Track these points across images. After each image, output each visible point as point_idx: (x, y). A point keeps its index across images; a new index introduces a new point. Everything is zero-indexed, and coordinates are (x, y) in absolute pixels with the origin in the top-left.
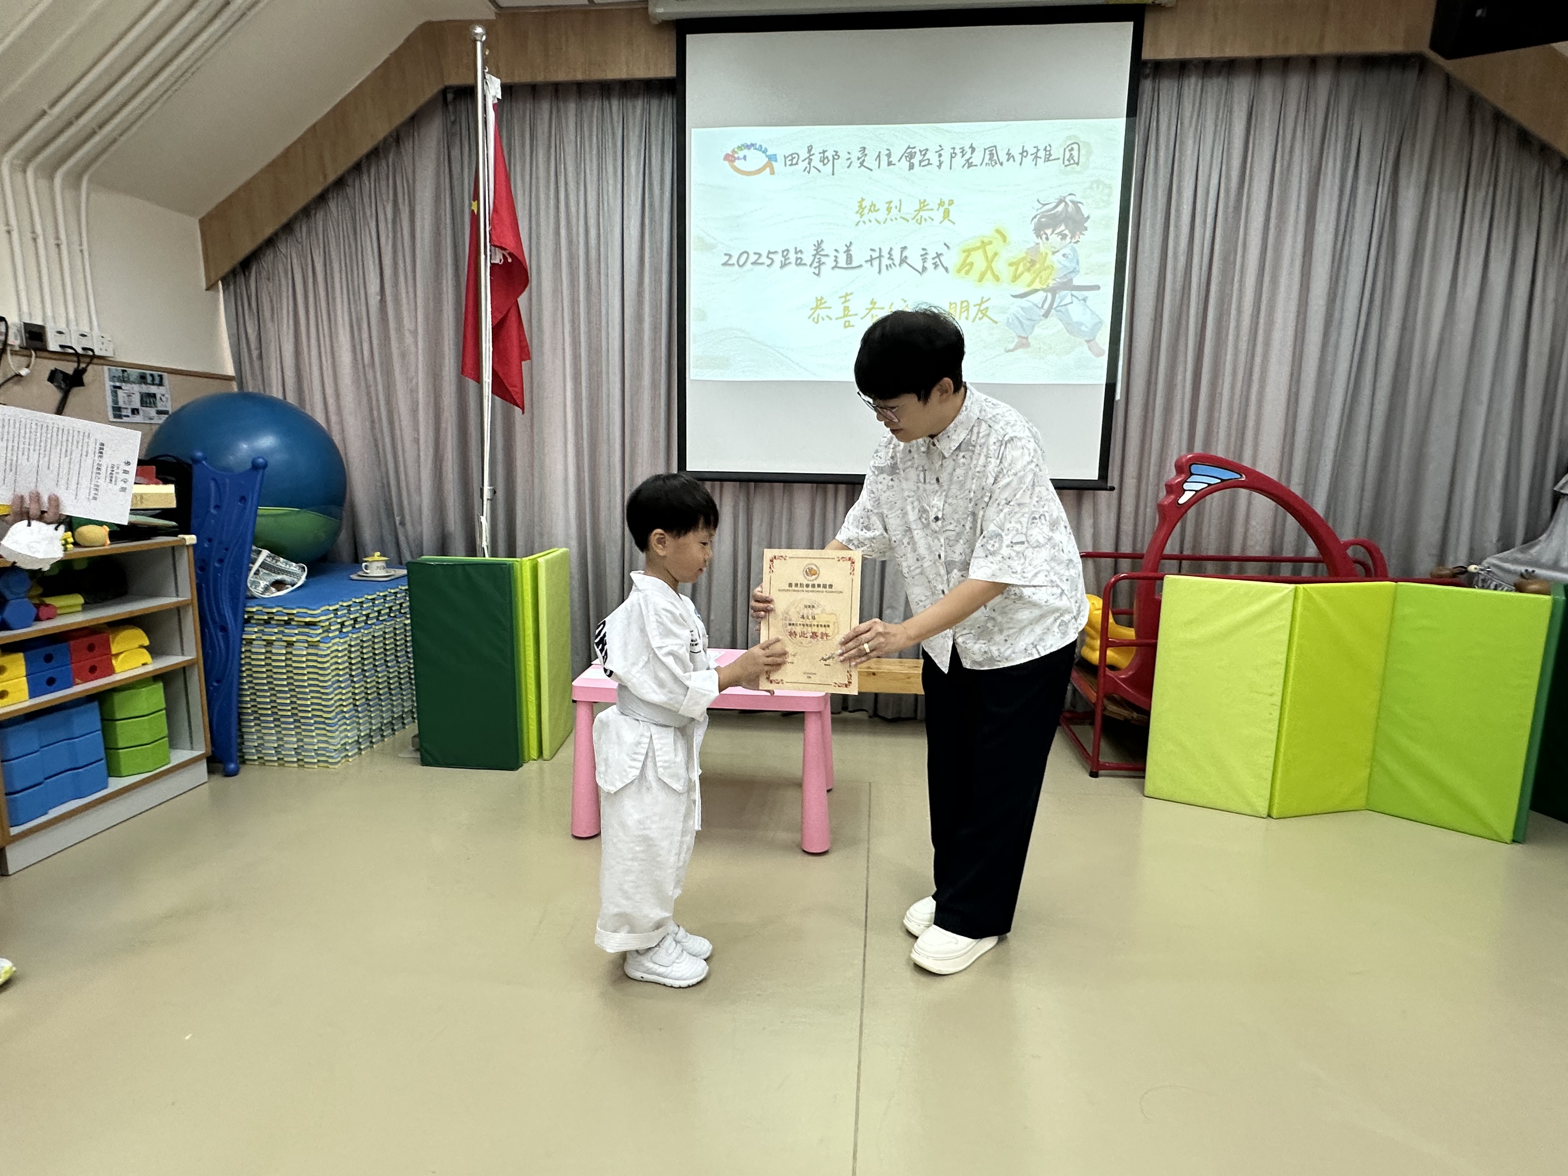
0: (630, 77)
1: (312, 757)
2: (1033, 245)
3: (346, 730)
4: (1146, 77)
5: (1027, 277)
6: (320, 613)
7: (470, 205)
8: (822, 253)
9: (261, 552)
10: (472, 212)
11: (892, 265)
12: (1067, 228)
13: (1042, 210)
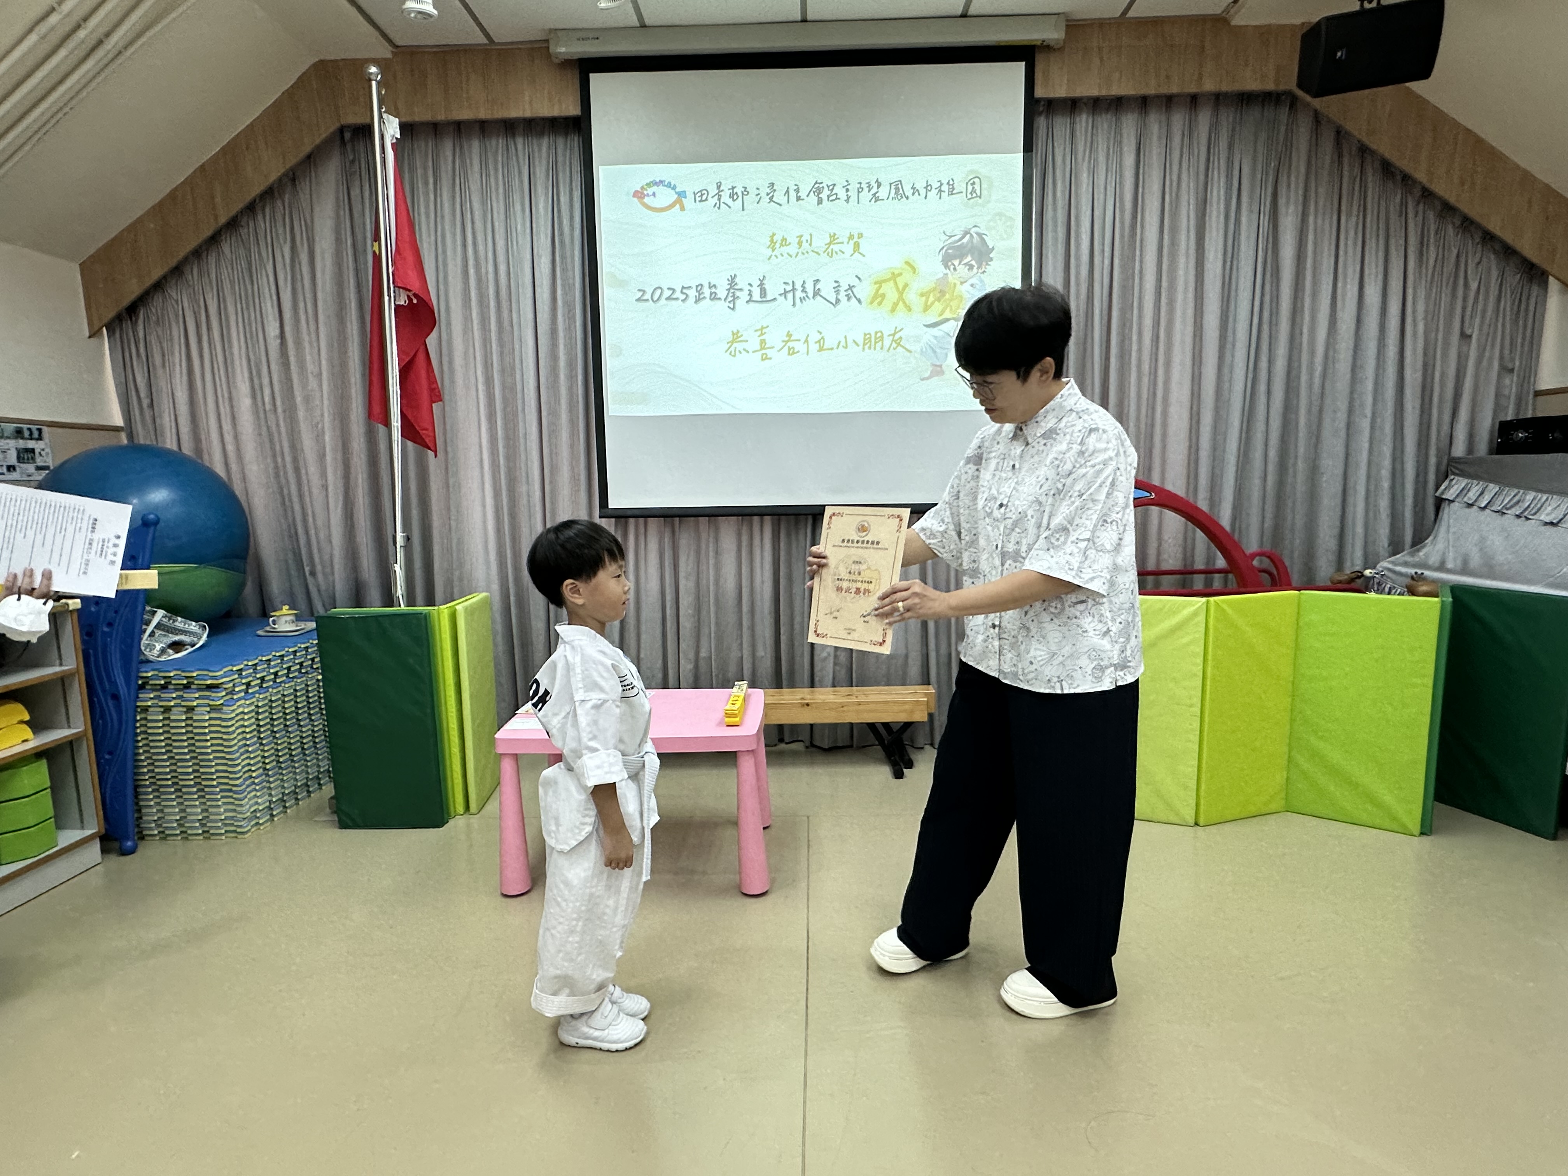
0: (535, 115)
2: (941, 275)
4: (1040, 114)
6: (223, 675)
7: (373, 246)
8: (736, 287)
9: (156, 612)
10: (374, 252)
11: (806, 298)
12: (973, 259)
13: (949, 242)
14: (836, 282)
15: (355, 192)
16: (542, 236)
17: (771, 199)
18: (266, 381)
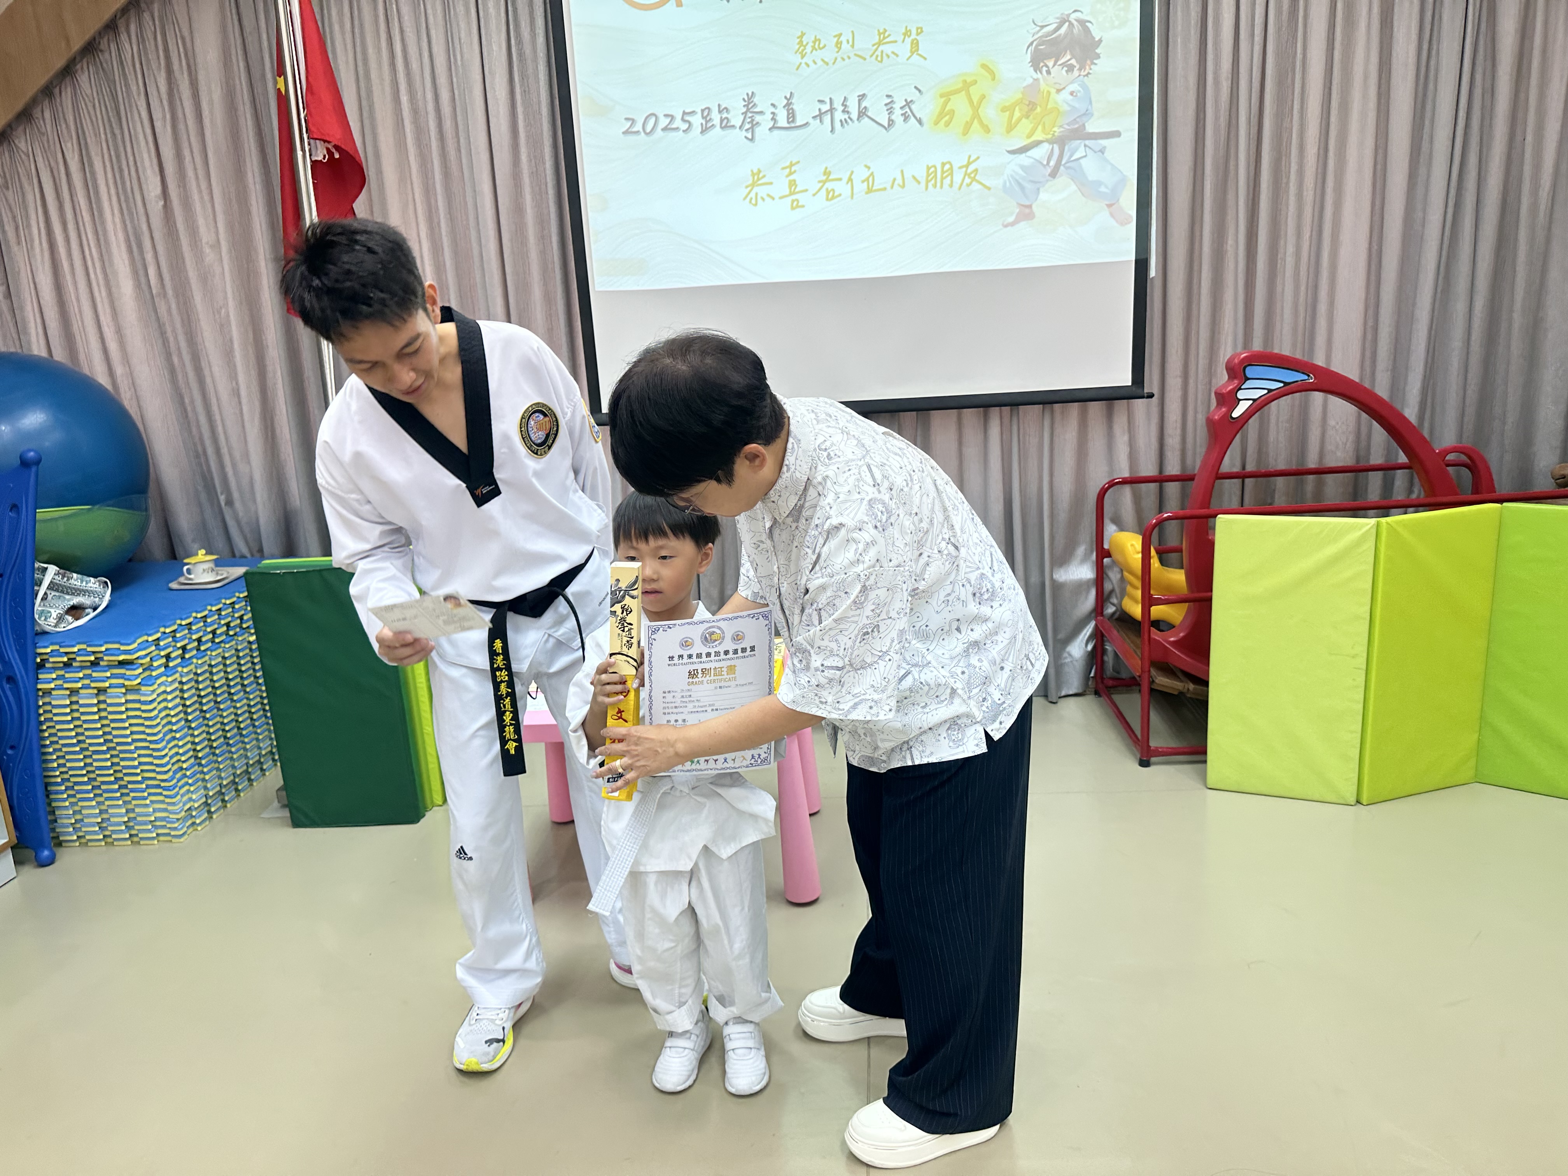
1: (149, 831)
2: (1030, 81)
3: (188, 791)
5: (1026, 125)
6: (136, 647)
8: (756, 110)
9: (46, 569)
10: (278, 92)
11: (849, 120)
12: (1073, 56)
13: (1040, 34)
14: (888, 96)
16: (495, 48)
18: (149, 256)
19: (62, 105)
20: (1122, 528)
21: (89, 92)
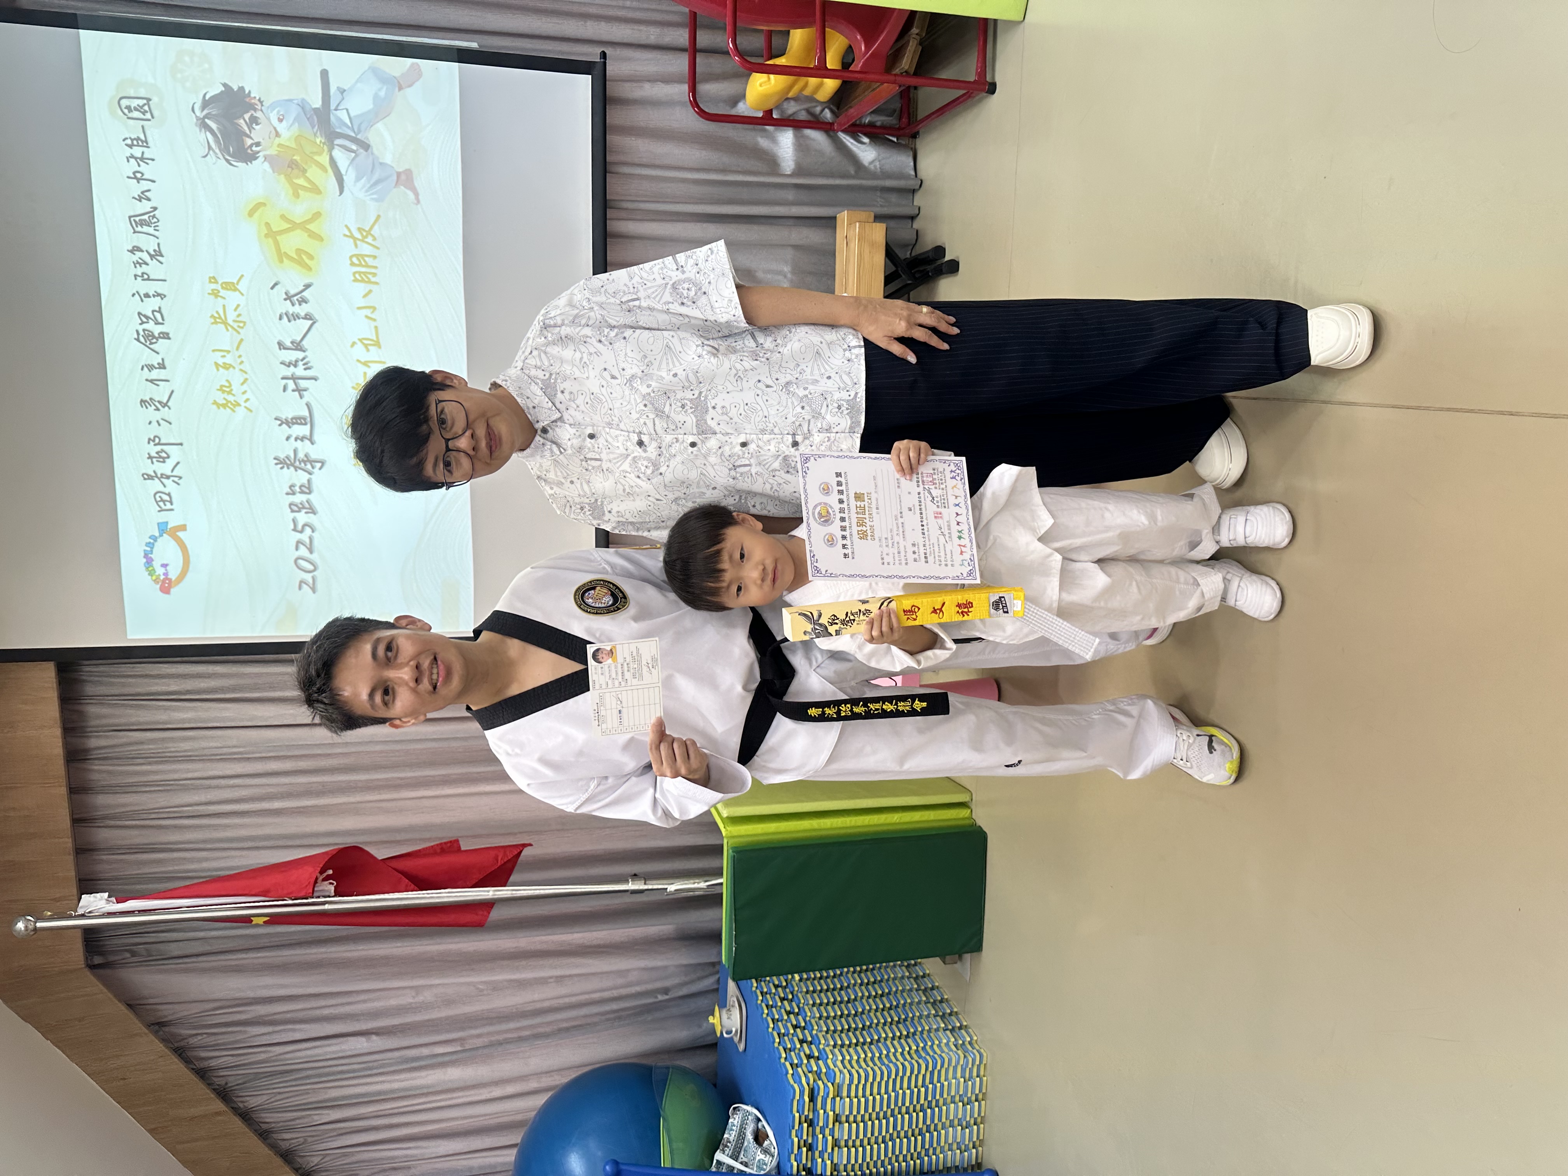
0: (58, 724)
1: (974, 1084)
2: (266, 165)
5: (313, 173)
6: (798, 1085)
7: (257, 926)
8: (292, 457)
9: (718, 1161)
10: (264, 922)
11: (305, 361)
12: (241, 116)
13: (217, 151)
14: (281, 318)
15: (175, 949)
16: (226, 714)
17: (165, 405)
18: (425, 1051)
19: (279, 1122)
20: (743, 96)
21: (265, 1098)
